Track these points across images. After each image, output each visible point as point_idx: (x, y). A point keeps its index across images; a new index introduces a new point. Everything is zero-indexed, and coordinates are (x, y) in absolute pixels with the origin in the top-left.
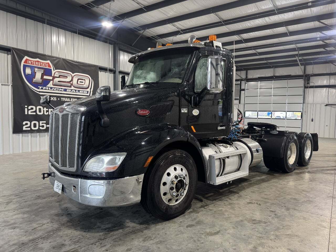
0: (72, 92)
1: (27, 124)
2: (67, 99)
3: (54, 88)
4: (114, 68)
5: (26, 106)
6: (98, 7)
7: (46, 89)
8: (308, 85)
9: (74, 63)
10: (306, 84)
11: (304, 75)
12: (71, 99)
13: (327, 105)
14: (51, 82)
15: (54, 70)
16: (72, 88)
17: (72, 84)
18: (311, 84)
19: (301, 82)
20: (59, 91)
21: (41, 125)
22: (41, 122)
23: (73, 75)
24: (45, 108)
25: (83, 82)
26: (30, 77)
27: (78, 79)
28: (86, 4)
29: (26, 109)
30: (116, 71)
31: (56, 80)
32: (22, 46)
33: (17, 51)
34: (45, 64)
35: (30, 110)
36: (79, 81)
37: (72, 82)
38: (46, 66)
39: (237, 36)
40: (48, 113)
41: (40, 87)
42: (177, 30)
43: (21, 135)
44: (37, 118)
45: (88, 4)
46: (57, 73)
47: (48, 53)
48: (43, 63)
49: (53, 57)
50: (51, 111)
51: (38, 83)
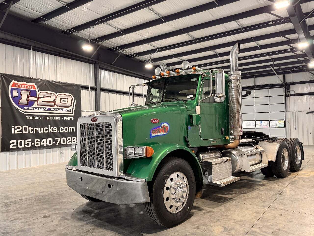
0: (56, 111)
1: (13, 143)
2: (50, 117)
3: (39, 108)
4: (95, 86)
5: (13, 126)
6: (79, 32)
7: (31, 109)
8: (289, 93)
9: (57, 83)
10: (287, 92)
11: (284, 83)
12: (55, 117)
13: (308, 113)
14: (36, 102)
15: (38, 91)
16: (56, 107)
17: (55, 104)
18: (292, 92)
19: (281, 91)
20: (43, 110)
21: (26, 143)
22: (26, 140)
23: (56, 95)
24: (30, 127)
25: (65, 101)
26: (17, 99)
27: (61, 99)
28: (67, 30)
29: (13, 129)
30: (97, 88)
31: (41, 100)
32: (9, 72)
33: (5, 76)
34: (30, 86)
35: (16, 130)
36: (62, 100)
37: (55, 102)
38: (31, 88)
40: (33, 131)
41: (26, 108)
42: (154, 48)
43: (8, 153)
44: (23, 136)
45: (69, 30)
46: (41, 94)
47: (32, 76)
48: (28, 85)
49: (38, 80)
50: (36, 129)
51: (24, 104)
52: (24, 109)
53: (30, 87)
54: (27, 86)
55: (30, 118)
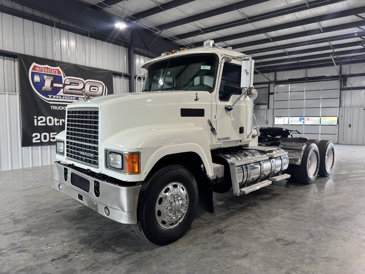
1: (36, 136)
3: (65, 96)
4: (129, 73)
5: (35, 117)
6: (110, 6)
7: (56, 98)
8: (345, 87)
9: (86, 69)
10: (342, 85)
11: (340, 75)
14: (62, 90)
15: (64, 77)
18: (348, 86)
19: (336, 84)
20: (70, 99)
21: (52, 136)
22: (51, 134)
23: (85, 82)
24: (56, 119)
25: (96, 89)
26: (39, 86)
27: (91, 86)
28: (97, 4)
29: (35, 120)
30: (131, 76)
31: (67, 88)
32: (29, 52)
33: (24, 57)
34: (55, 70)
35: (40, 121)
36: (92, 88)
37: (84, 90)
38: (56, 73)
39: (263, 35)
40: (59, 123)
41: (50, 96)
42: (198, 29)
43: (30, 148)
44: (47, 129)
45: (100, 4)
46: (67, 80)
47: (57, 58)
49: (63, 63)
50: (62, 121)
51: (47, 91)
52: (48, 97)
53: (54, 72)
54: (51, 70)
55: (55, 108)
